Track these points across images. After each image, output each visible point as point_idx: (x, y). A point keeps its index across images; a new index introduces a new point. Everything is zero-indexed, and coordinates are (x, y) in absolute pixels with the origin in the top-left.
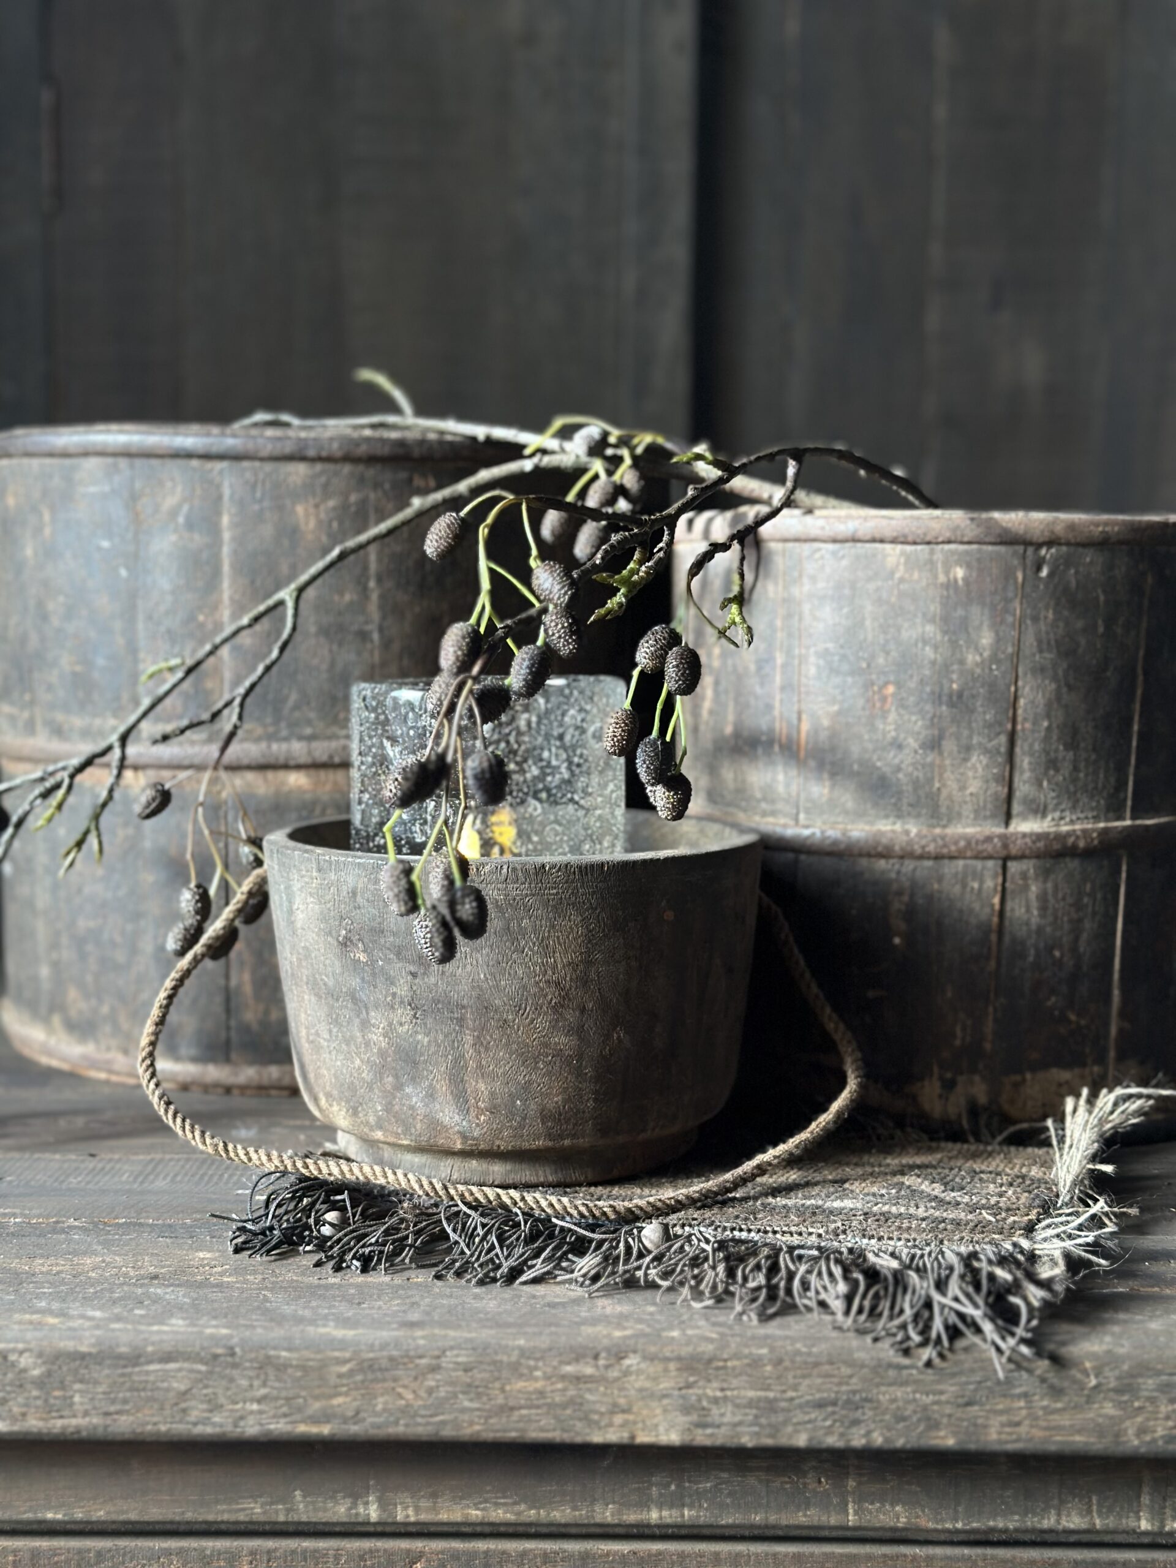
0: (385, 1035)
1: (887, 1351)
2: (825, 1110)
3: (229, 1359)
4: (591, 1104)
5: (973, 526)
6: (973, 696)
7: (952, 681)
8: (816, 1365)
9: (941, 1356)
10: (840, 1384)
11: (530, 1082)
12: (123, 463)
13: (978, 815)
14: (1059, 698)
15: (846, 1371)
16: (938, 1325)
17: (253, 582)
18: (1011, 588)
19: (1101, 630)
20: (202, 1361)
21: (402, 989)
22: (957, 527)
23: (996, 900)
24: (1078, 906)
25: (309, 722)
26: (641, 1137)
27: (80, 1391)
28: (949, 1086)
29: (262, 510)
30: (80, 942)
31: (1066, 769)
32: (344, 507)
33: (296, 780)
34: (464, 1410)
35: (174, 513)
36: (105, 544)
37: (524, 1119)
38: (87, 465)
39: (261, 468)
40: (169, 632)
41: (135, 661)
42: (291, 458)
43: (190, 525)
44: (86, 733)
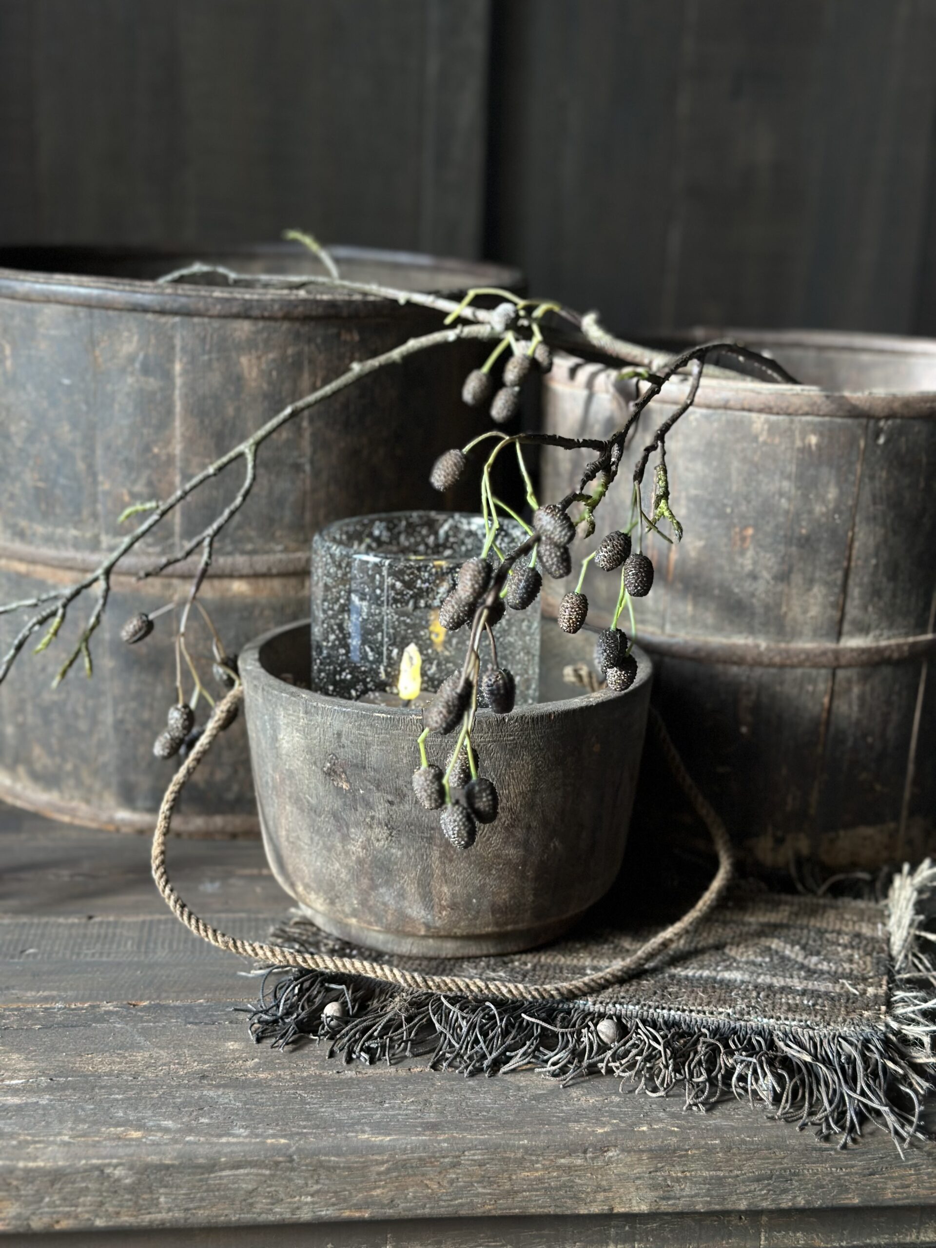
0: (364, 848)
1: (811, 1137)
2: (706, 888)
3: (288, 1164)
4: (531, 898)
5: (828, 402)
6: (818, 540)
7: (802, 527)
8: (758, 1150)
9: (854, 1140)
10: (775, 1164)
11: (484, 885)
12: (82, 312)
13: (816, 634)
14: (885, 540)
15: (780, 1154)
16: (851, 1114)
17: (202, 422)
18: (855, 453)
19: (922, 485)
20: (266, 1167)
21: (380, 813)
22: (814, 404)
23: (826, 700)
24: (888, 702)
25: (250, 540)
27: (166, 1194)
28: (779, 841)
29: (210, 360)
30: (45, 712)
31: (887, 596)
32: (284, 358)
33: (239, 587)
34: (478, 1195)
35: (131, 359)
36: (66, 382)
37: (478, 912)
38: (50, 310)
39: (210, 323)
40: (126, 460)
41: (95, 482)
42: (237, 316)
43: (146, 370)
44: (48, 540)
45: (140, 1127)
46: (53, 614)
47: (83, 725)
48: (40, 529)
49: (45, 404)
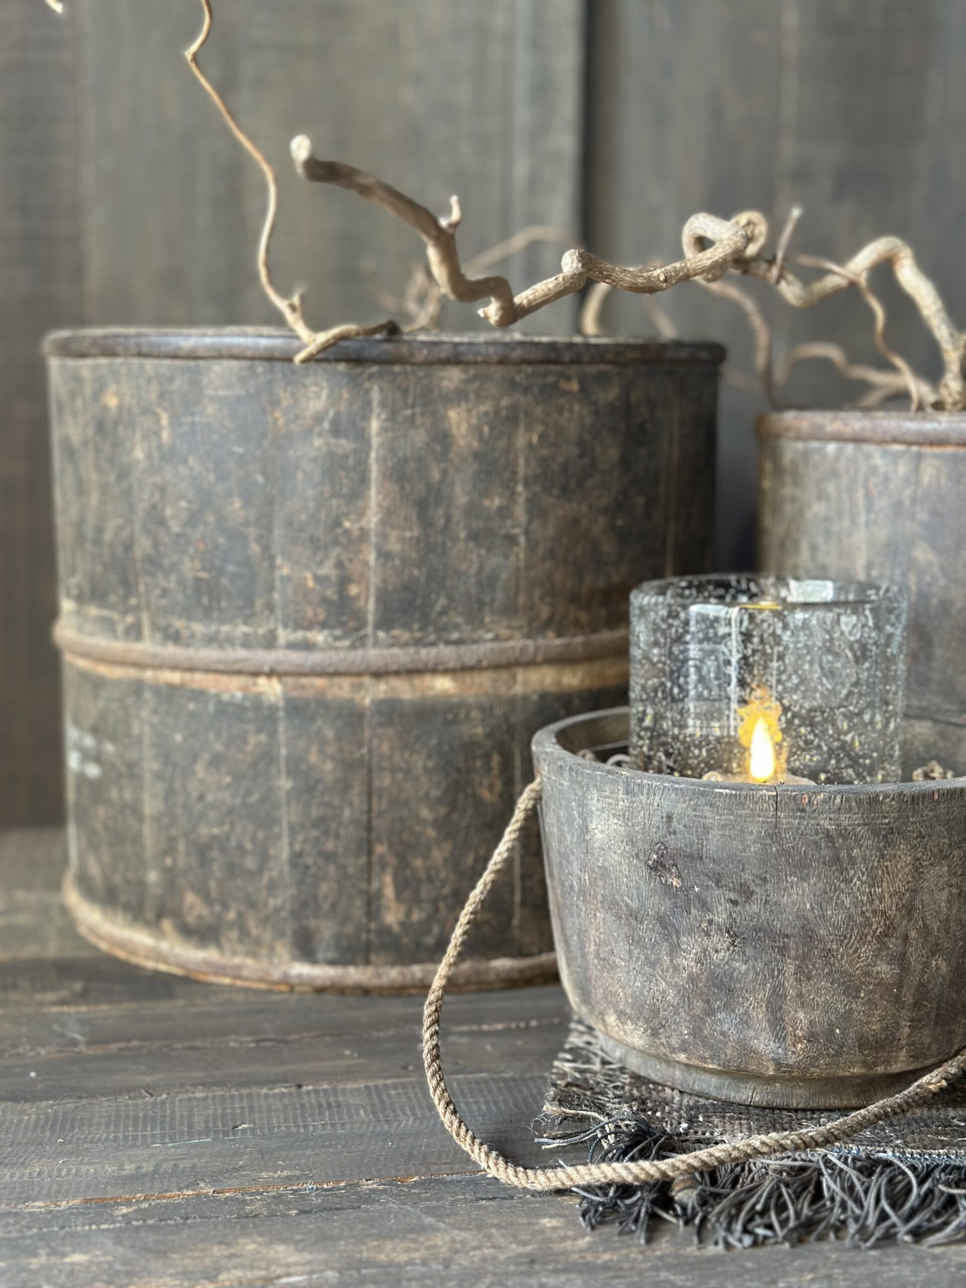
0: (698, 961)
11: (850, 1011)
12: (260, 367)
17: (402, 488)
21: (720, 916)
25: (456, 627)
29: (413, 415)
30: (202, 851)
32: (497, 411)
33: (443, 684)
35: (319, 419)
36: (240, 450)
37: (842, 1047)
38: (218, 368)
39: (413, 372)
40: (312, 539)
41: (272, 567)
43: (336, 431)
44: (211, 640)
48: (199, 628)
49: (212, 478)
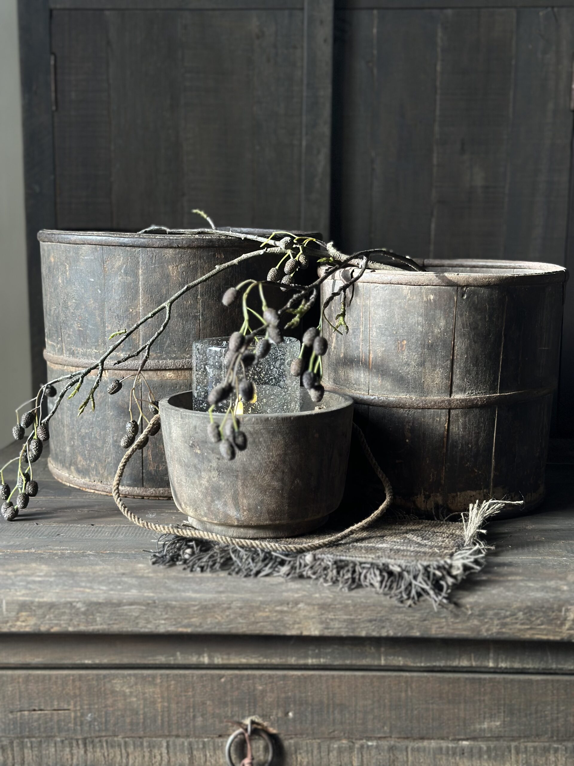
0: (208, 481)
1: (395, 602)
2: (377, 509)
3: (154, 605)
4: (287, 508)
5: (437, 279)
6: (437, 346)
7: (429, 340)
8: (369, 606)
9: (415, 603)
10: (378, 613)
11: (263, 499)
13: (439, 392)
14: (470, 346)
15: (379, 609)
16: (413, 592)
18: (452, 303)
19: (487, 319)
20: (144, 605)
21: (214, 464)
22: (431, 280)
23: (446, 425)
24: (478, 427)
26: (306, 520)
27: (100, 617)
29: (155, 268)
31: (474, 373)
33: (169, 375)
34: (239, 623)
35: (120, 268)
37: (261, 513)
38: (84, 248)
39: (155, 251)
40: (118, 315)
41: (104, 327)
42: (166, 247)
43: (126, 273)
44: (84, 355)
45: (91, 588)
46: (77, 381)
47: (99, 444)
48: (80, 350)
49: (83, 291)
